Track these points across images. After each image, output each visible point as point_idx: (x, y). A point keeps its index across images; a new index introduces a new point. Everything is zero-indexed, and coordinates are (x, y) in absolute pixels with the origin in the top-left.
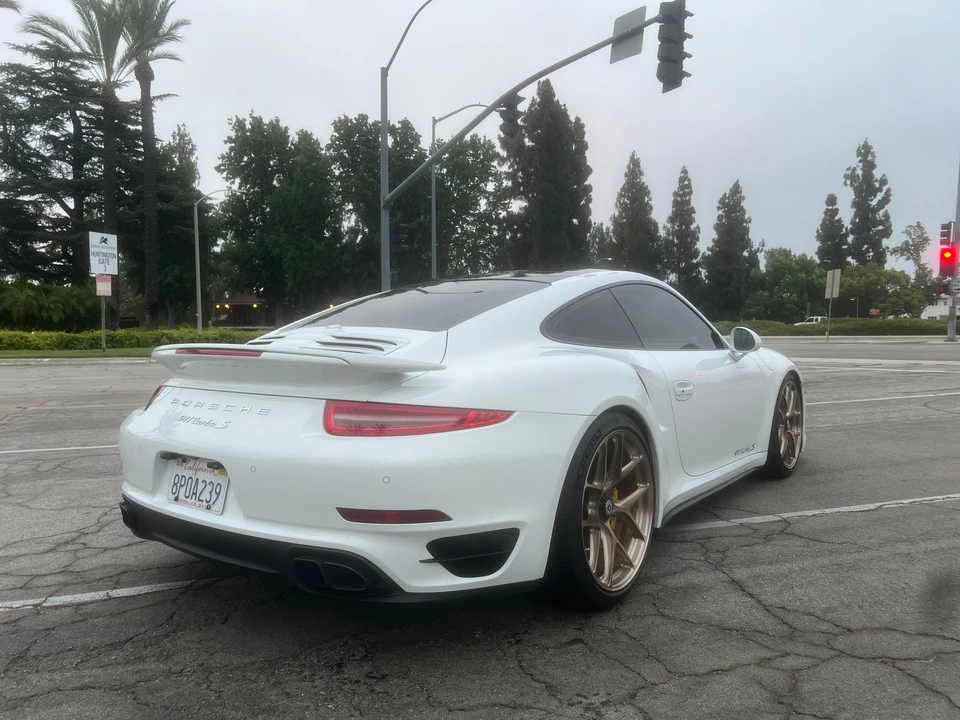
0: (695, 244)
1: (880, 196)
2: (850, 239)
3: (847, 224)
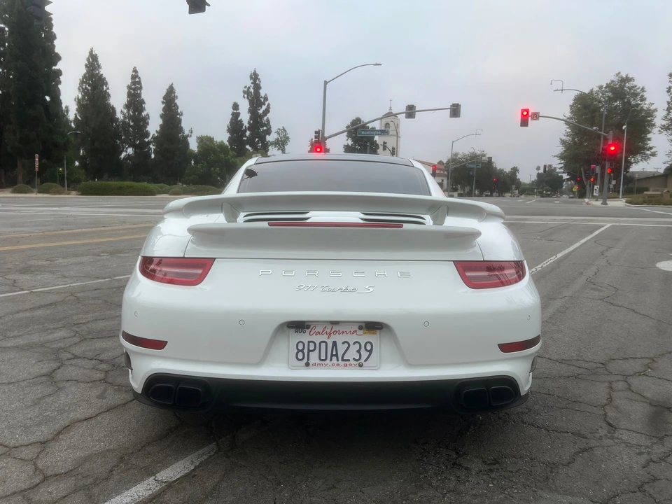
0: (146, 127)
1: (264, 107)
2: (248, 133)
3: (246, 123)
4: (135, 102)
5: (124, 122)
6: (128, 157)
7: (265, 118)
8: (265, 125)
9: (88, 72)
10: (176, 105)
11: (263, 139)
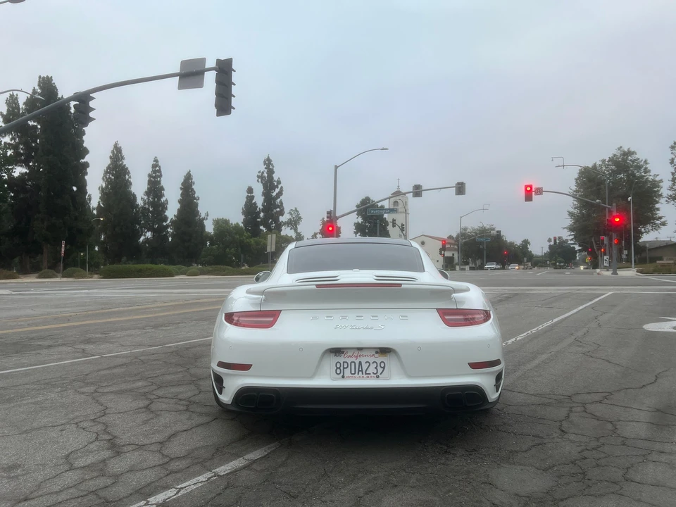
0: (165, 212)
1: (277, 190)
2: (262, 215)
3: (260, 206)
4: (155, 188)
5: (143, 208)
6: (147, 240)
7: (278, 200)
8: (278, 207)
9: (112, 163)
10: (193, 190)
11: (276, 220)
